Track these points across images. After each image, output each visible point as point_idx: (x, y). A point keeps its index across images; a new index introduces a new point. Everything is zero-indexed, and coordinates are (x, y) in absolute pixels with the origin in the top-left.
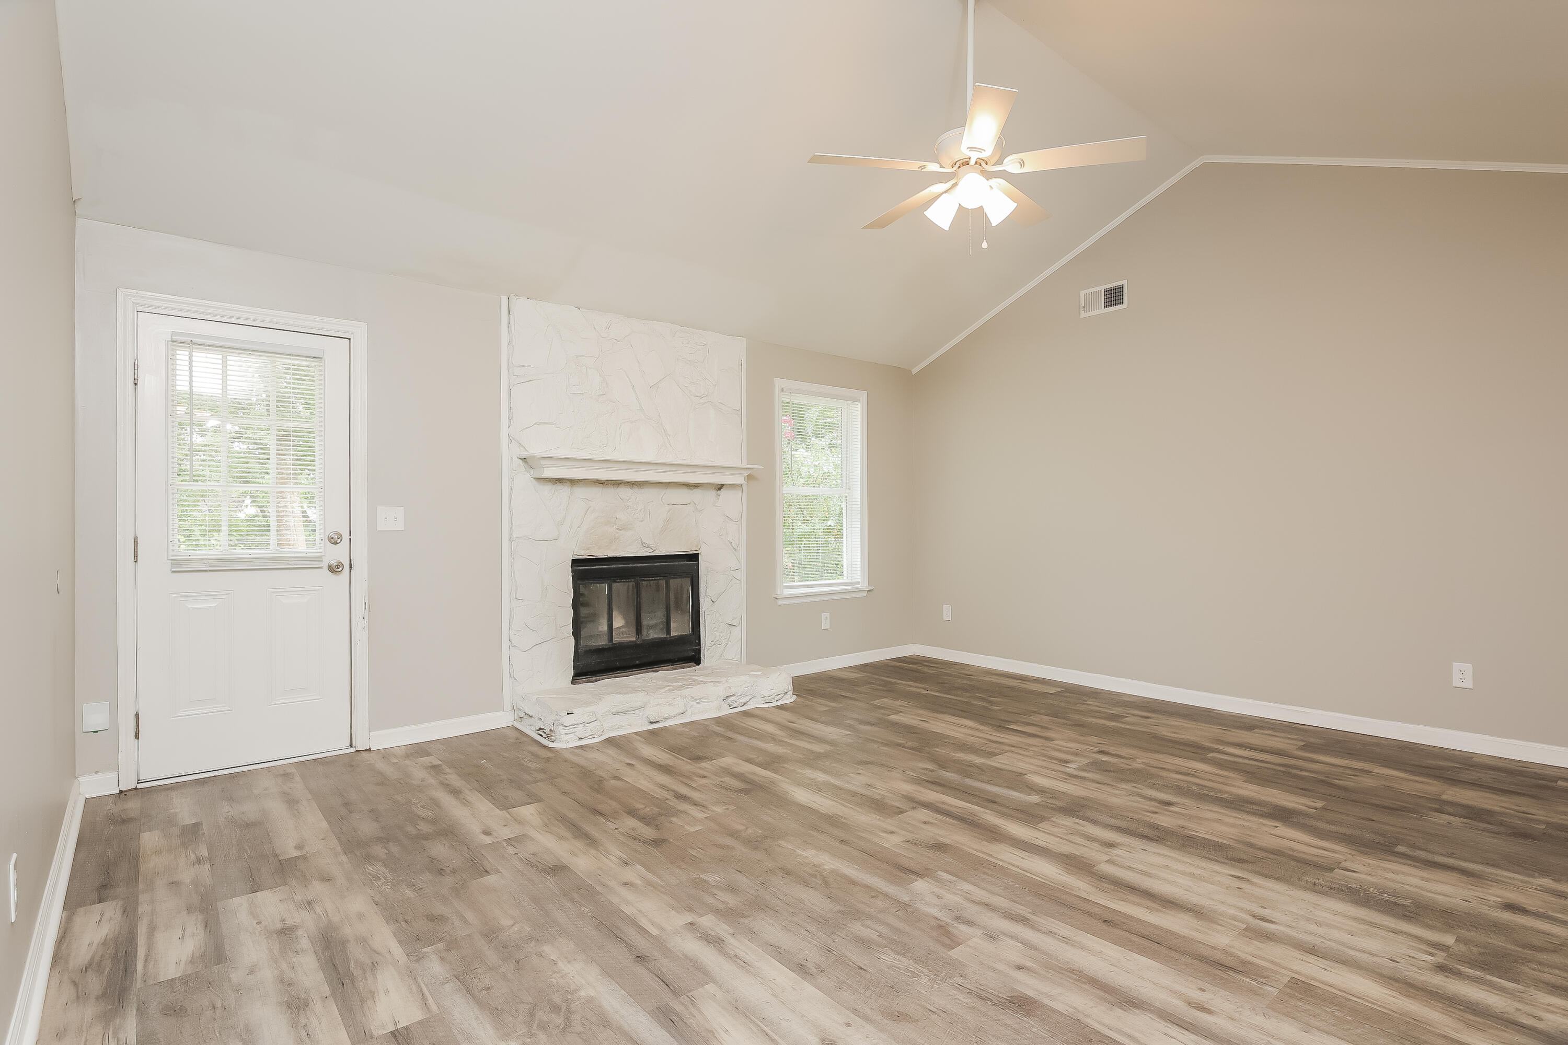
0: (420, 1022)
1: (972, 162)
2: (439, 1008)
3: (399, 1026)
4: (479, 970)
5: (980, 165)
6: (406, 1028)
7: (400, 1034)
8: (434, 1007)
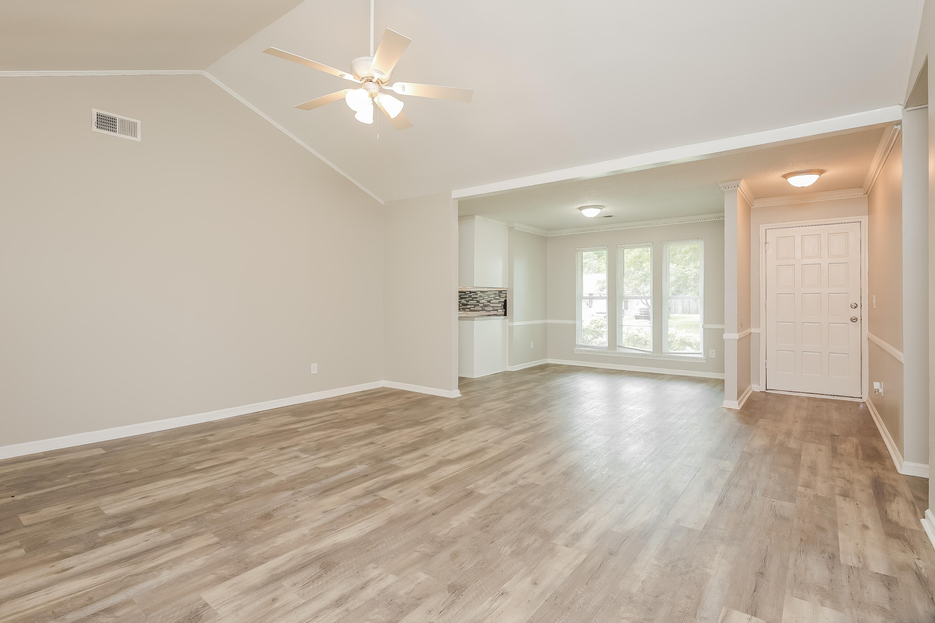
0: (738, 610)
1: (374, 80)
2: (721, 608)
3: (749, 616)
4: (680, 609)
5: (378, 83)
6: (747, 612)
7: (752, 612)
8: (724, 610)
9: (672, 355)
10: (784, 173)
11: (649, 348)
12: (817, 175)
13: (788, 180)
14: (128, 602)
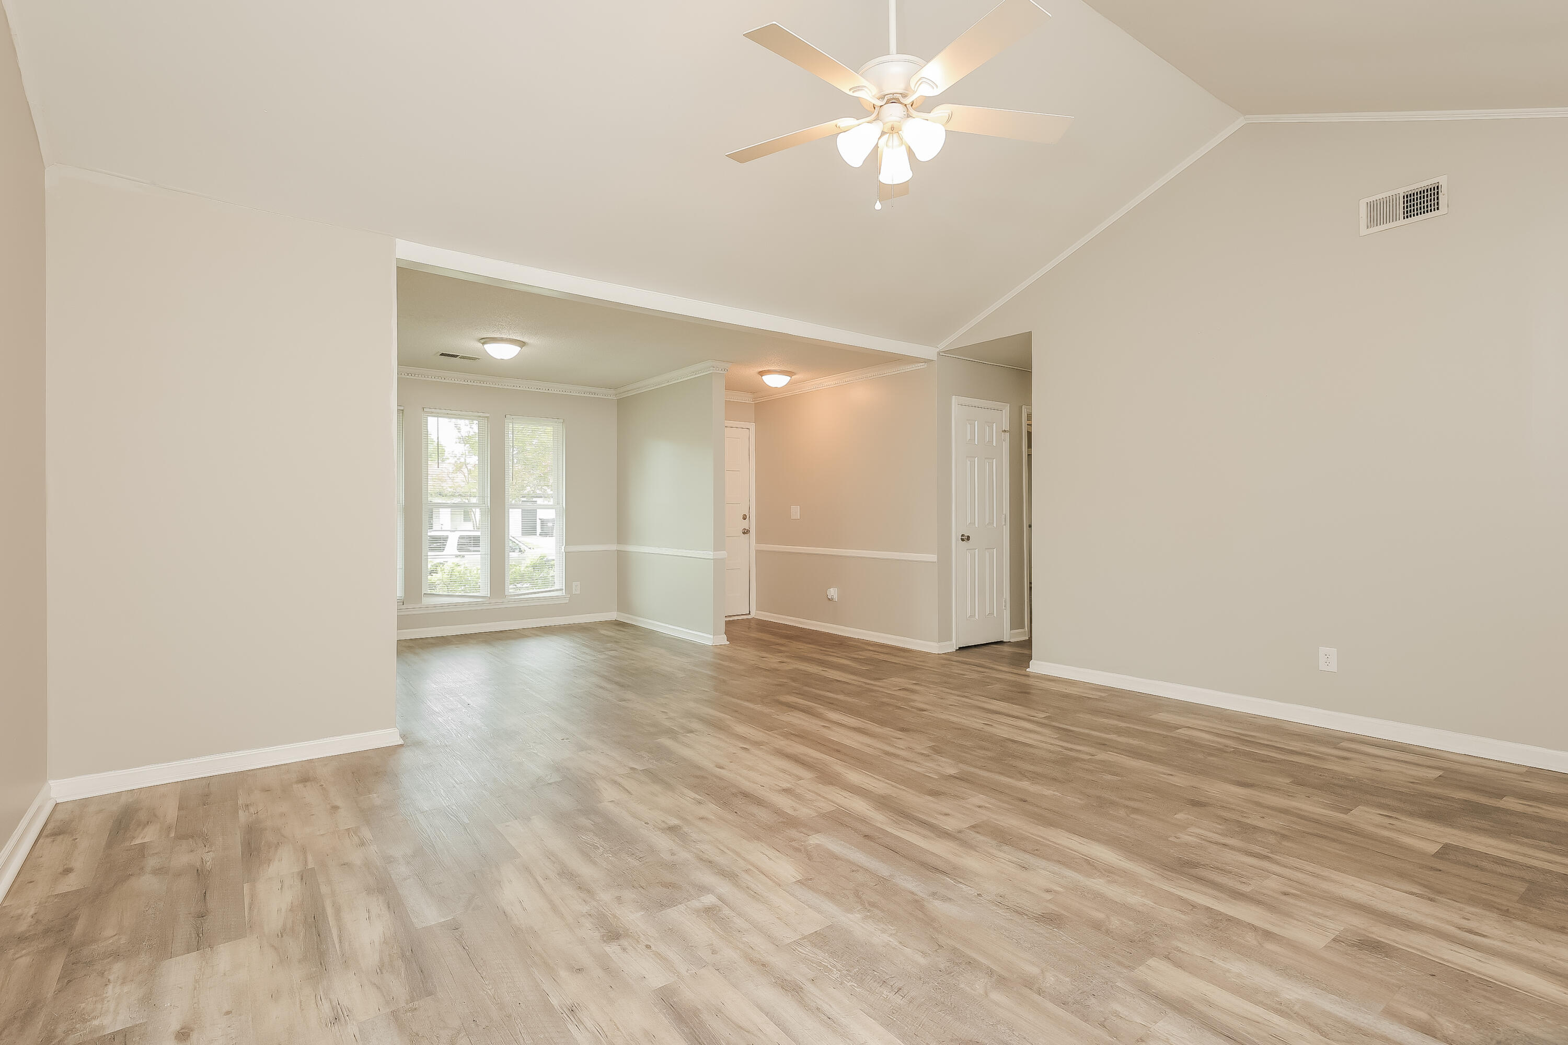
9: (523, 597)
10: (761, 370)
11: (485, 591)
12: (788, 377)
13: (763, 377)
14: (1391, 1014)
